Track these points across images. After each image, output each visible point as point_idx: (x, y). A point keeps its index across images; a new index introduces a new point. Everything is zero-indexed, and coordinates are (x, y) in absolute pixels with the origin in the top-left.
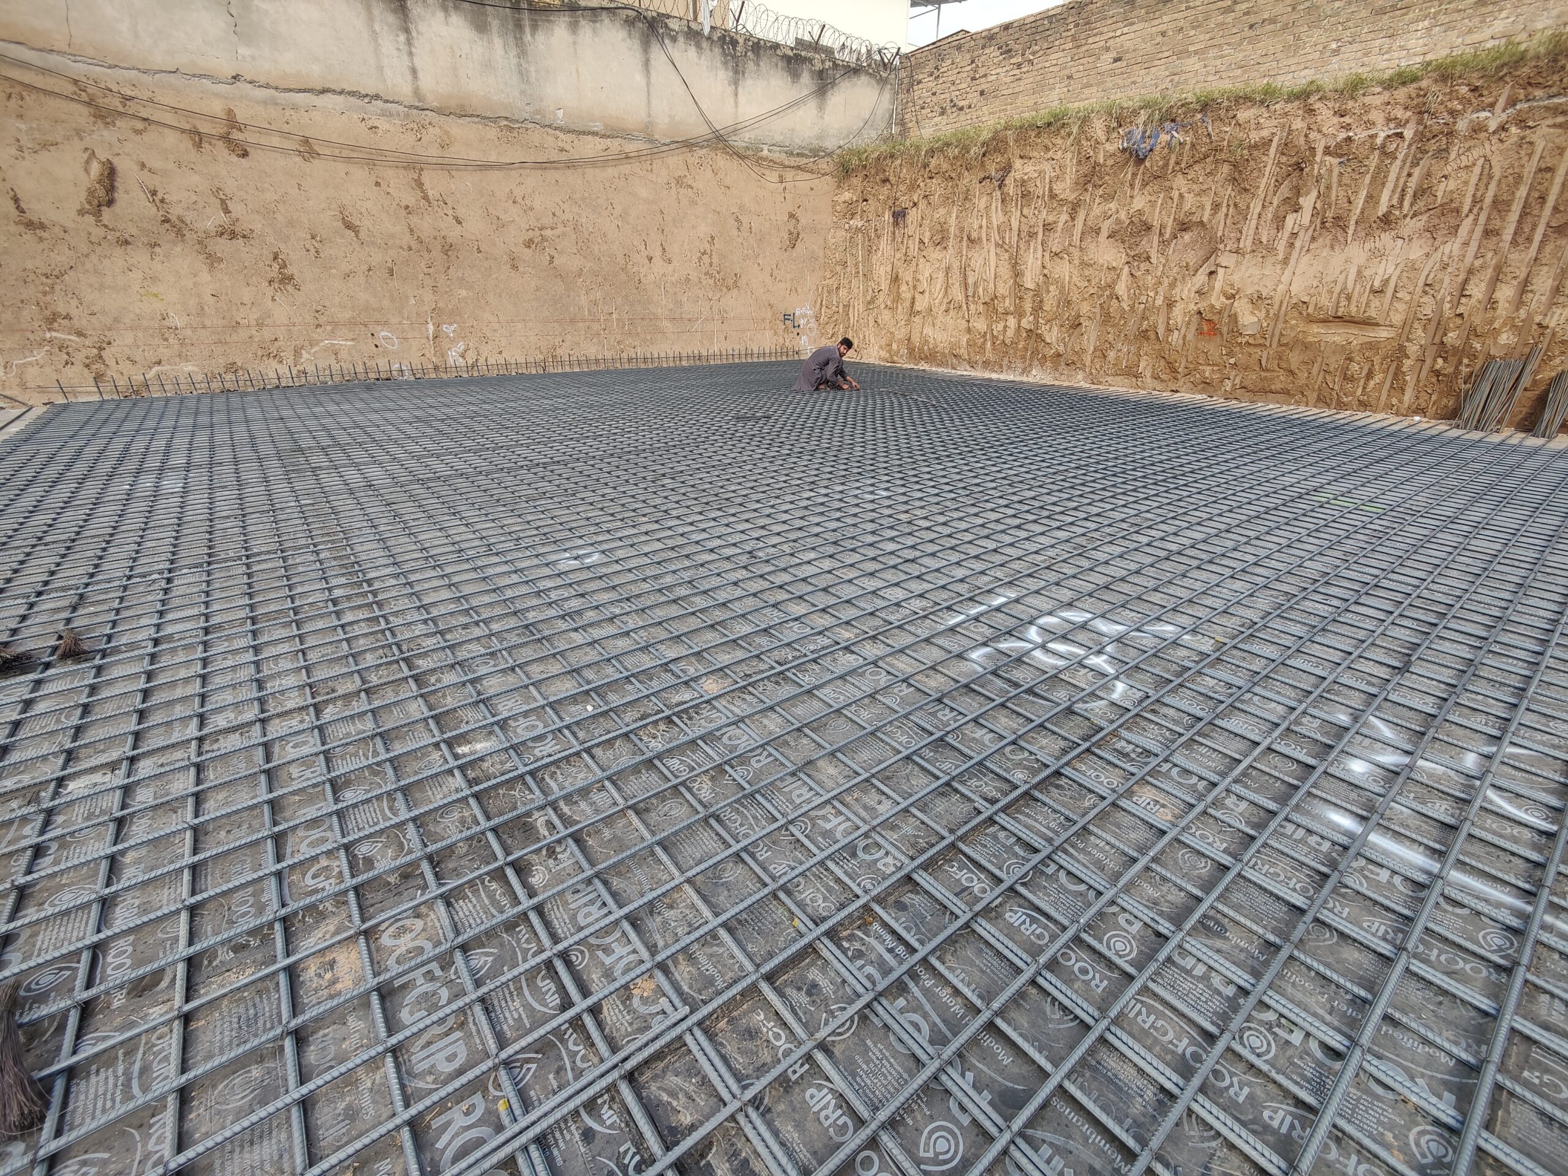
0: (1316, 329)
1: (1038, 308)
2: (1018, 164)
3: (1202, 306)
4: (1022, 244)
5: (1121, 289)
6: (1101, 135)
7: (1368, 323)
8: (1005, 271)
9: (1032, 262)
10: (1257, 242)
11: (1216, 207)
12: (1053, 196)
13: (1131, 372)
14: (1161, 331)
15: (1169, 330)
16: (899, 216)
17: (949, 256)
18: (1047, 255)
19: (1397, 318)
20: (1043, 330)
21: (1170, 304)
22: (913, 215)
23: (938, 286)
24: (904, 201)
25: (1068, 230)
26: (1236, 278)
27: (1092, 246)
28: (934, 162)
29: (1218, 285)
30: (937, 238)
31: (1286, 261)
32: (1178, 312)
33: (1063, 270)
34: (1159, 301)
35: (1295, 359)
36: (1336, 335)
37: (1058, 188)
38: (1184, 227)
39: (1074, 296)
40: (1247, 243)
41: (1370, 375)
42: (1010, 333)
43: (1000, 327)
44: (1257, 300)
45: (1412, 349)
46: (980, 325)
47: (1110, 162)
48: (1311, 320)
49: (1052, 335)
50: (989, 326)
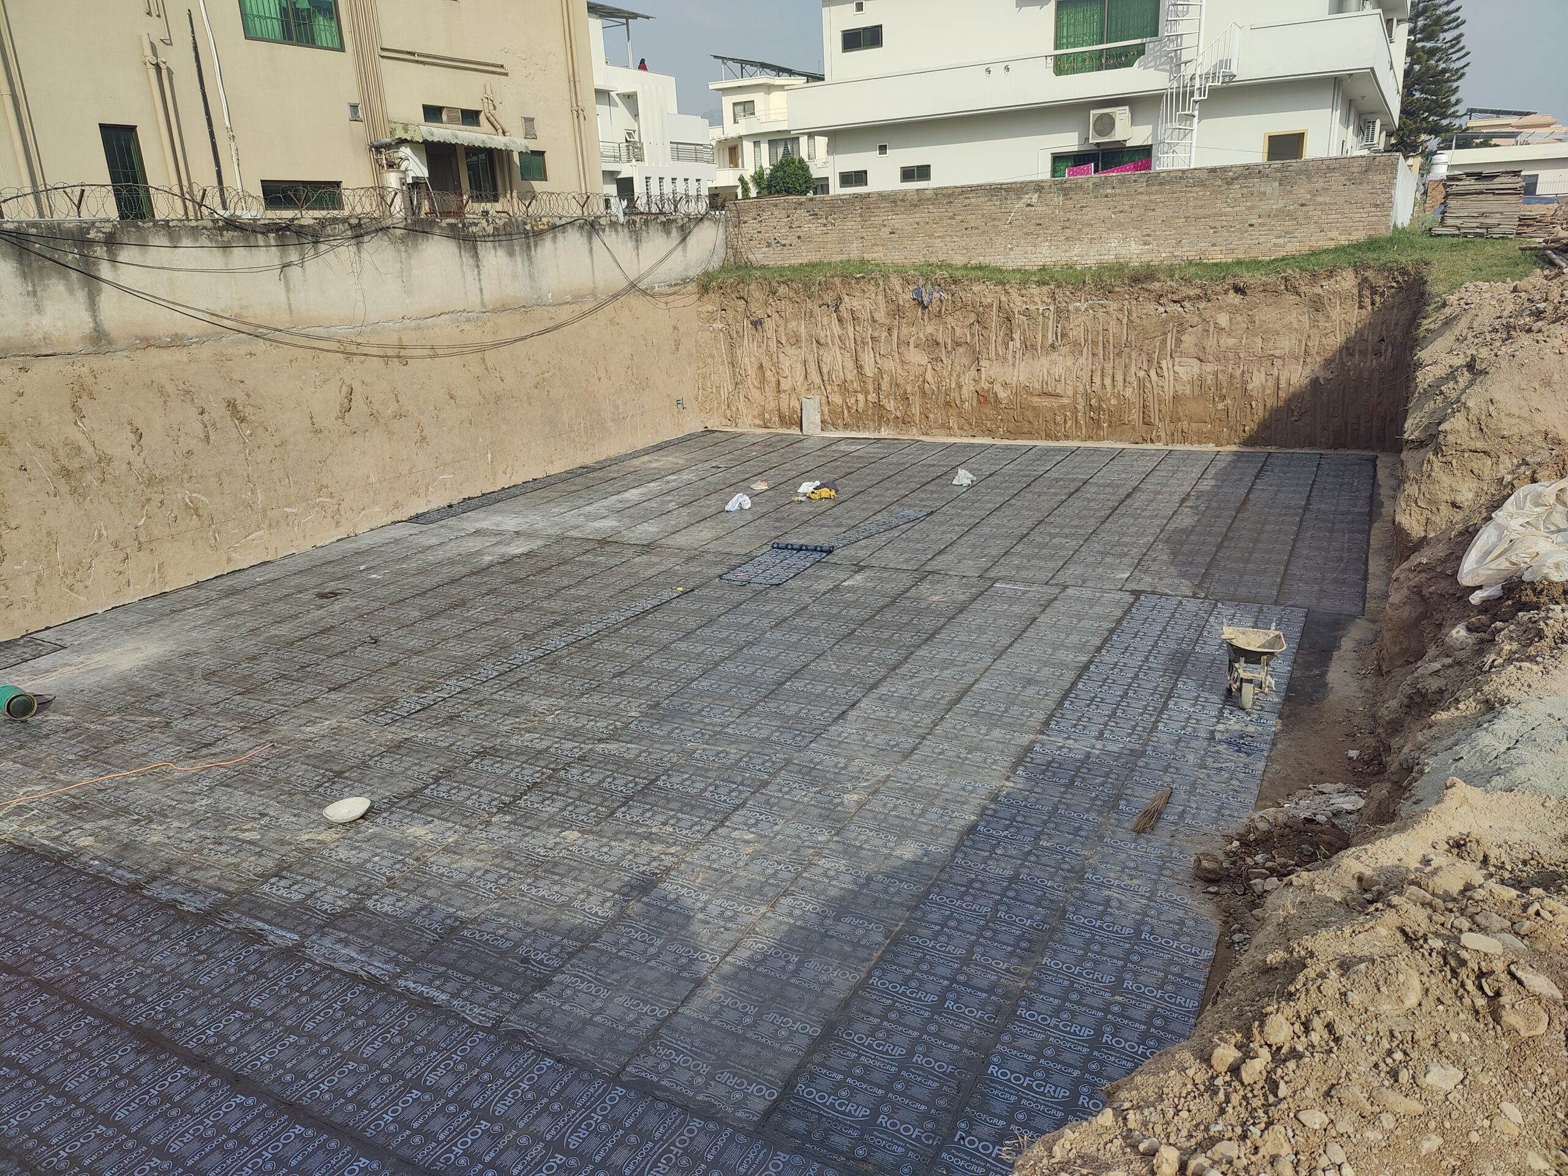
0: (1036, 399)
1: (878, 389)
2: (846, 298)
3: (978, 388)
4: (858, 348)
5: (929, 377)
6: (899, 289)
7: (1057, 396)
9: (868, 359)
10: (997, 354)
11: (973, 335)
12: (874, 321)
13: (946, 428)
14: (958, 403)
15: (962, 402)
16: (757, 324)
17: (803, 353)
18: (877, 355)
19: (1070, 393)
20: (884, 402)
21: (960, 387)
22: (769, 324)
23: (798, 374)
24: (760, 313)
25: (888, 341)
26: (991, 373)
27: (906, 352)
29: (983, 377)
30: (792, 340)
31: (1014, 365)
32: (965, 390)
33: (890, 365)
34: (953, 386)
35: (1030, 415)
36: (1046, 402)
37: (877, 316)
38: (959, 344)
39: (901, 381)
40: (993, 355)
41: (1065, 421)
42: (861, 405)
43: (853, 400)
44: (1005, 385)
45: (1080, 407)
46: (837, 399)
47: (907, 305)
48: (1032, 394)
49: (890, 405)
50: (844, 400)
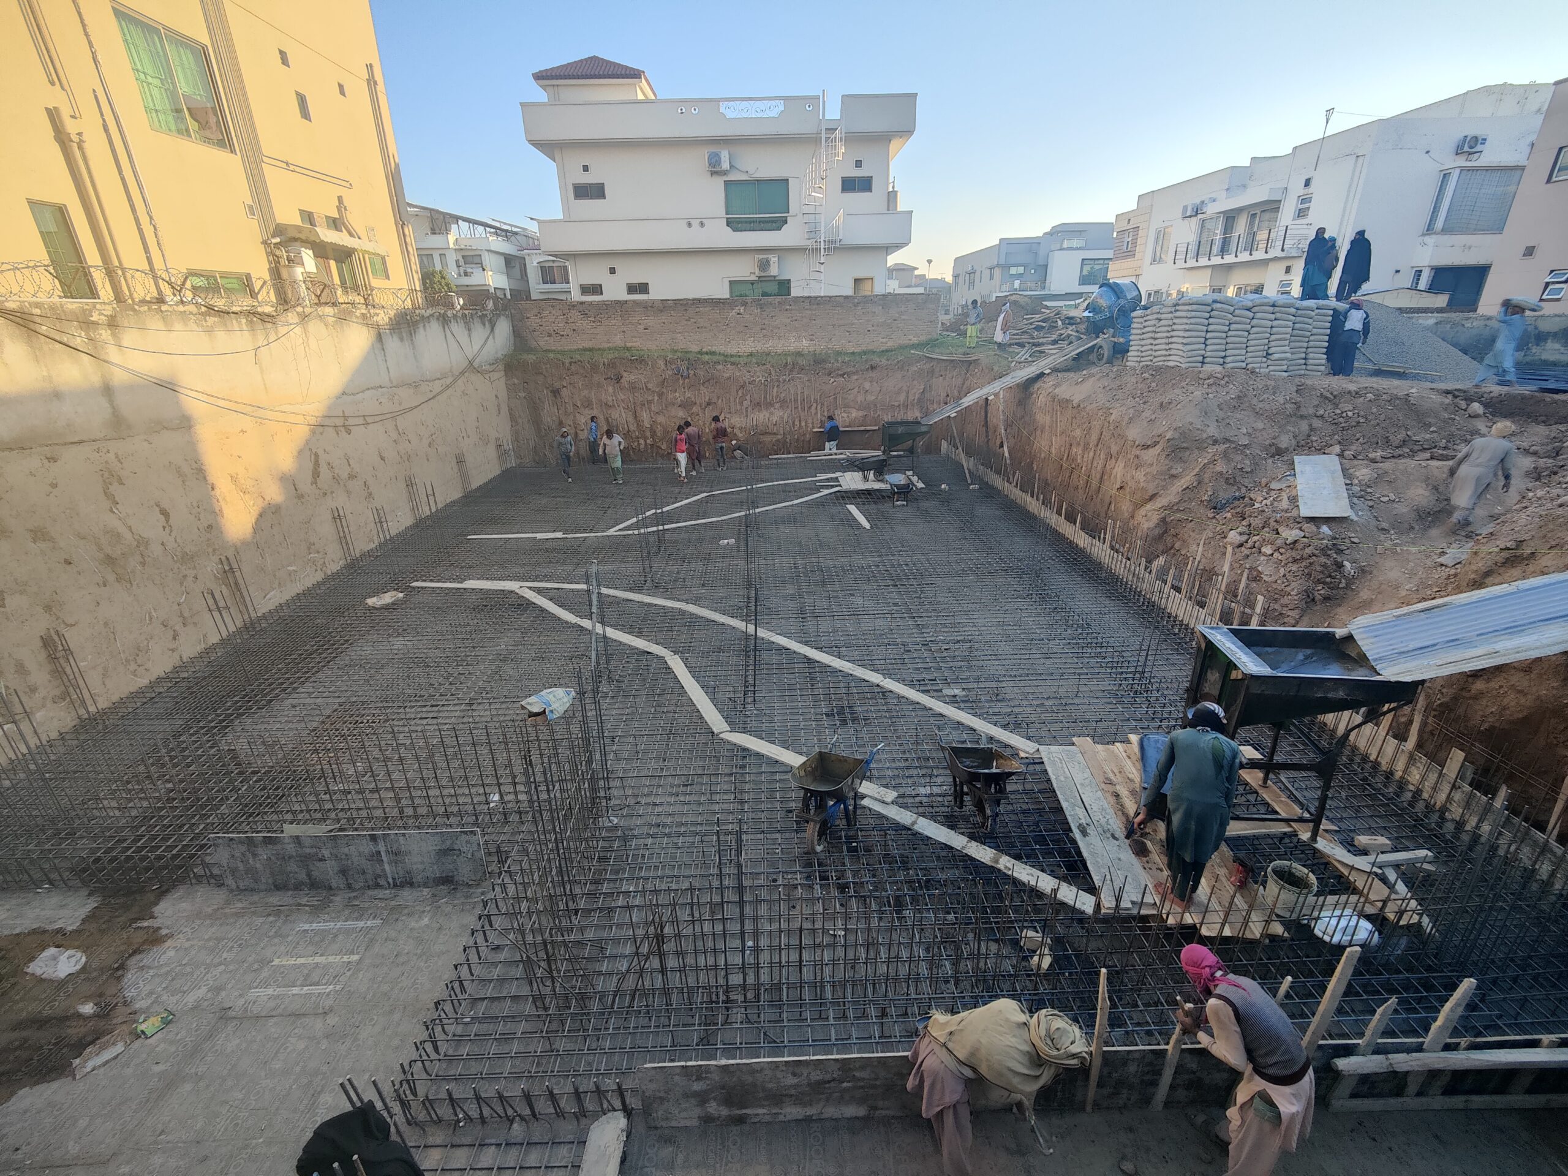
0: (761, 437)
1: (654, 435)
2: (625, 374)
4: (637, 408)
6: (664, 368)
7: (774, 434)
8: (631, 419)
9: (645, 415)
10: (736, 409)
12: (648, 389)
16: (556, 393)
18: (652, 413)
19: (782, 432)
20: (659, 444)
22: (565, 392)
24: (557, 385)
25: (660, 403)
27: (672, 409)
28: (573, 367)
30: (586, 404)
31: (747, 416)
35: (759, 447)
36: (768, 438)
38: (709, 404)
40: (733, 410)
41: (780, 449)
43: (636, 444)
44: (741, 429)
45: (788, 440)
47: (671, 378)
48: (758, 434)
49: (664, 445)
